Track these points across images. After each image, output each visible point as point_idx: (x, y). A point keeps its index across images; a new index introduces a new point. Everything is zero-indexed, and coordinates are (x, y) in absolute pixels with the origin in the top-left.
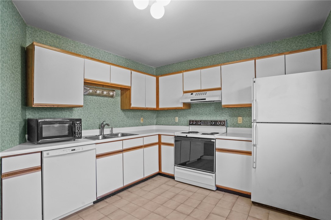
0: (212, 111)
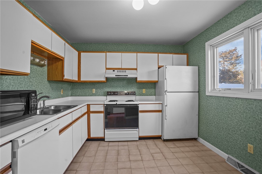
0: (125, 84)
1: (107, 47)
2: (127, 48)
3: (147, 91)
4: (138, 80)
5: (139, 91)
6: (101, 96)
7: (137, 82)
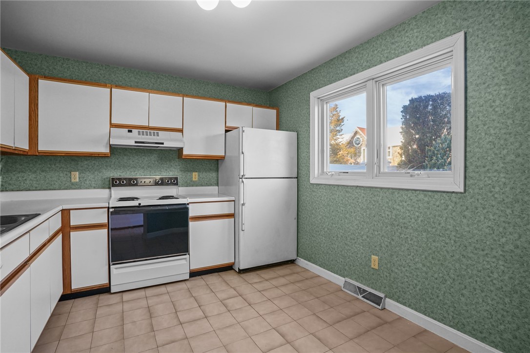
0: (153, 162)
1: (110, 74)
2: (159, 83)
3: (201, 176)
4: (185, 152)
5: (184, 176)
6: (95, 188)
7: (183, 157)
